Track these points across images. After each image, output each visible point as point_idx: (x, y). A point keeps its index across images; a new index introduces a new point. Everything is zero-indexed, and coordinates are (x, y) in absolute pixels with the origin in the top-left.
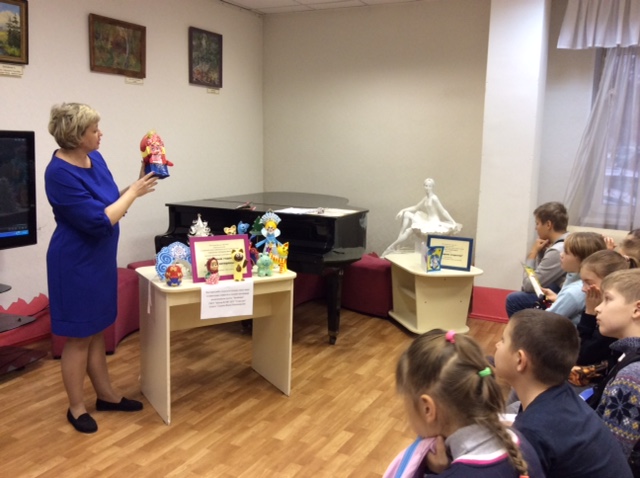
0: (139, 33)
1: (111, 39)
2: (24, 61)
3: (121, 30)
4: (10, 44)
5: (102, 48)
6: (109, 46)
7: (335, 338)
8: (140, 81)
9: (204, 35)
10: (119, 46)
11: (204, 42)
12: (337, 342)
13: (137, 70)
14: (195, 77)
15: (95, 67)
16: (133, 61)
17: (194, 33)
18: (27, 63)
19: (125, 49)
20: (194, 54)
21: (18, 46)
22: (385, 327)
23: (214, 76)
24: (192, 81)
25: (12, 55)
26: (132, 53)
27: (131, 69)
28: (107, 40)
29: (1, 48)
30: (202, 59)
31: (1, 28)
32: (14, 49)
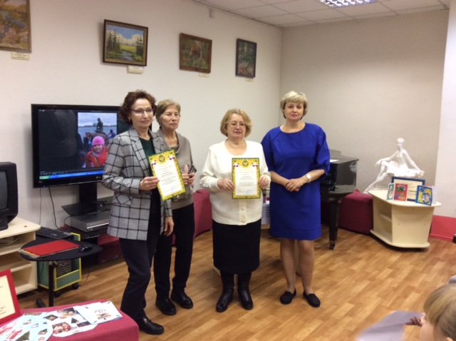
0: (208, 44)
1: (192, 49)
2: (144, 64)
3: (198, 43)
4: (137, 54)
5: (187, 55)
6: (191, 53)
7: (334, 245)
8: (207, 75)
9: (246, 44)
10: (196, 53)
11: (245, 48)
12: (335, 248)
13: (206, 68)
14: (240, 71)
15: (182, 67)
16: (204, 63)
17: (240, 42)
18: (146, 65)
19: (199, 55)
20: (240, 56)
21: (141, 55)
22: (368, 241)
23: (251, 70)
24: (237, 74)
25: (138, 61)
26: (203, 57)
27: (202, 68)
28: (190, 49)
29: (133, 56)
30: (244, 59)
31: (133, 45)
32: (139, 57)
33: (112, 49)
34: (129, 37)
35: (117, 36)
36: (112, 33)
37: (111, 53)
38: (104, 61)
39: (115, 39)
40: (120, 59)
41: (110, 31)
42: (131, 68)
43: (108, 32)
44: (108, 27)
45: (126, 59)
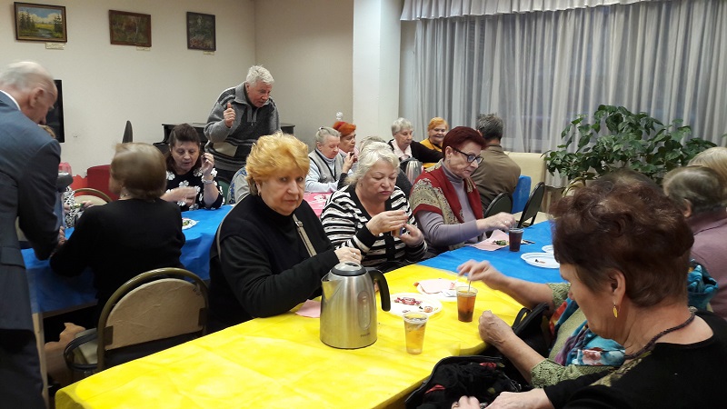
0: (146, 19)
1: (125, 24)
2: (64, 40)
3: (132, 18)
4: (56, 31)
5: (118, 30)
6: (123, 29)
8: (147, 49)
9: (200, 17)
10: (130, 28)
11: (199, 21)
13: (145, 42)
14: (193, 44)
15: (113, 42)
16: (141, 37)
17: (190, 15)
18: (66, 42)
19: (135, 30)
20: (190, 30)
21: (61, 32)
23: (210, 43)
24: (189, 47)
25: (57, 37)
26: (140, 31)
27: (140, 42)
28: (122, 25)
29: (51, 34)
30: (198, 32)
31: (50, 23)
32: (58, 34)
33: (25, 28)
34: (44, 16)
35: (31, 16)
36: (25, 13)
37: (25, 31)
38: (17, 39)
39: (28, 18)
40: (36, 36)
41: (22, 12)
42: (49, 44)
43: (19, 13)
44: (19, 8)
45: (43, 37)
